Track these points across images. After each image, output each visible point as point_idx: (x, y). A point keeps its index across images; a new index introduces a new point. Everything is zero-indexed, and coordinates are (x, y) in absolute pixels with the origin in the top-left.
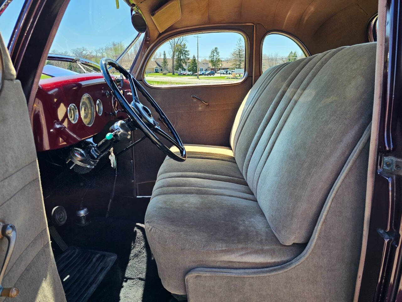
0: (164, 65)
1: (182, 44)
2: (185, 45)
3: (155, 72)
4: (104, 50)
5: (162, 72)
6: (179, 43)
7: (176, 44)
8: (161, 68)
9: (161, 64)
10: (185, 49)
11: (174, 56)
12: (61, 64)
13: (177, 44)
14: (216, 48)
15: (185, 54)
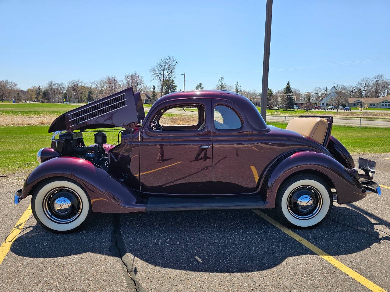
0: (153, 97)
1: (170, 80)
2: (173, 81)
3: (144, 103)
4: (99, 83)
5: (151, 104)
6: (167, 79)
7: (164, 80)
8: (150, 100)
9: (150, 96)
10: (173, 85)
11: (162, 89)
12: (57, 93)
13: (166, 79)
14: (201, 84)
15: (172, 88)
